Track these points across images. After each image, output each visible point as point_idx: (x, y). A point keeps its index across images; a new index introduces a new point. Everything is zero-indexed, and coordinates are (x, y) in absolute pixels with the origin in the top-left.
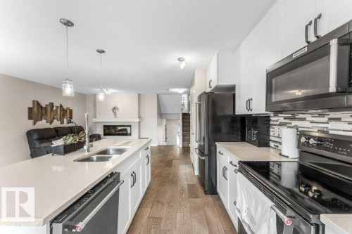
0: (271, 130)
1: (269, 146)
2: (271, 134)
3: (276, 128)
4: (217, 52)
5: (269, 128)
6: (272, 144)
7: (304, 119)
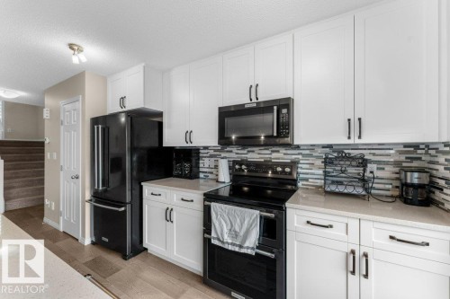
0: (201, 161)
1: (198, 178)
2: (201, 165)
3: (206, 160)
4: (143, 64)
5: (199, 159)
6: (201, 175)
7: (231, 151)
